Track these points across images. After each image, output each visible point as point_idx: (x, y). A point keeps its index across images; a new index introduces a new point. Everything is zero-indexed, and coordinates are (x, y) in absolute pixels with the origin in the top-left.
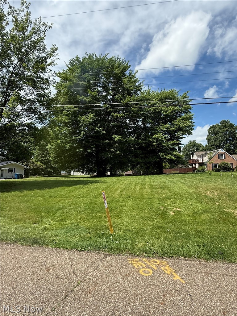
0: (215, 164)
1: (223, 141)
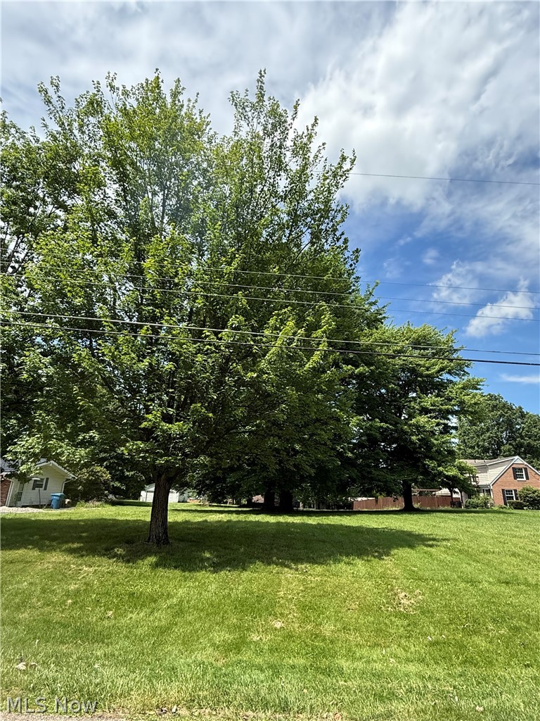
0: (509, 491)
1: (496, 437)
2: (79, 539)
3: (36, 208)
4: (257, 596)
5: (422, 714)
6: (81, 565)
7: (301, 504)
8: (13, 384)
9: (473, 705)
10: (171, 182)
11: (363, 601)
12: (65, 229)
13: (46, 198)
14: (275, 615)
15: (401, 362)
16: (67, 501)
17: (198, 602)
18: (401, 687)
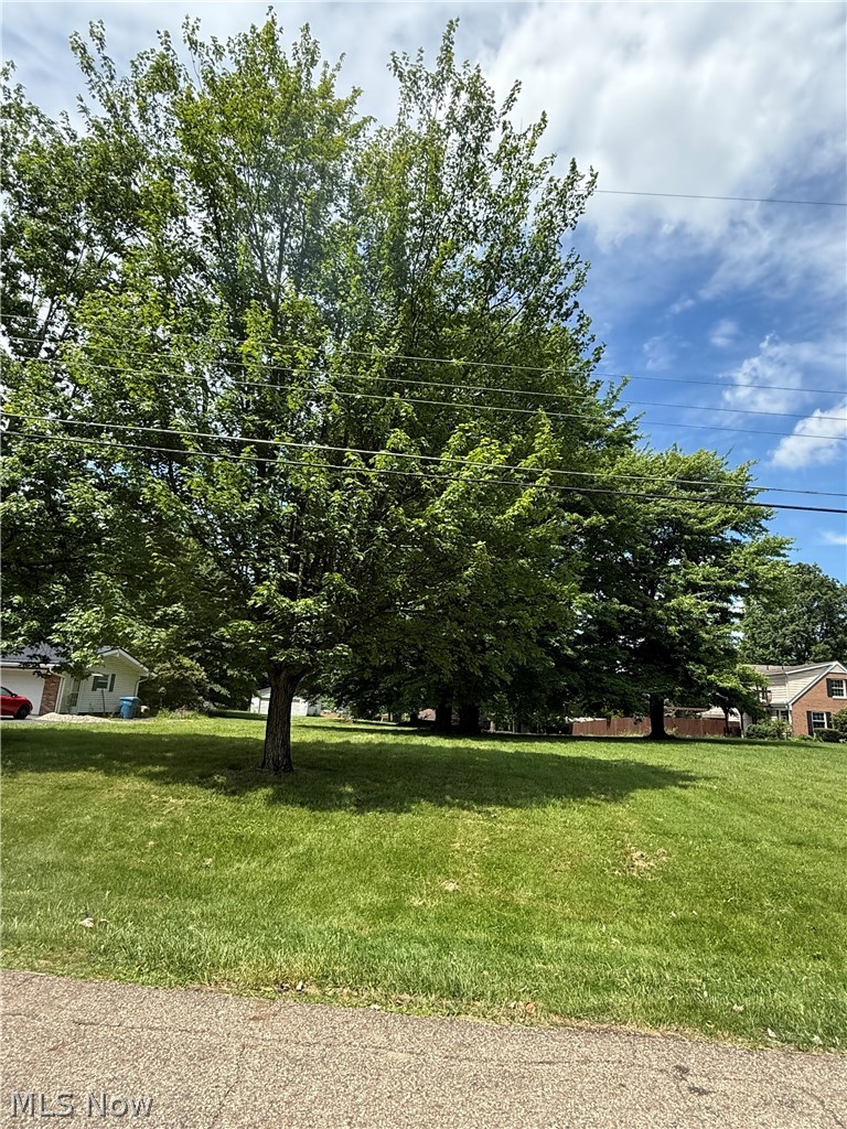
0: (818, 714)
1: (804, 631)
2: (163, 760)
3: (76, 251)
4: (421, 848)
5: (653, 1010)
6: (166, 795)
7: (492, 724)
8: (56, 532)
9: (728, 1004)
11: (577, 860)
13: (93, 235)
14: (446, 873)
15: (659, 509)
16: (143, 708)
17: (335, 852)
18: (625, 975)
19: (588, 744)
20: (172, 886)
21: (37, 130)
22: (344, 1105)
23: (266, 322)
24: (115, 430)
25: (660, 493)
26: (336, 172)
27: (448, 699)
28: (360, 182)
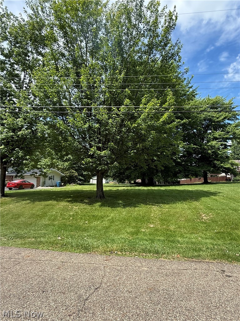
2: (70, 197)
3: (29, 57)
4: (142, 216)
5: (213, 256)
6: (73, 206)
7: (157, 182)
8: (35, 138)
9: (234, 254)
10: (88, 34)
11: (187, 218)
12: (44, 65)
13: (33, 51)
14: (150, 222)
15: (204, 116)
16: (62, 184)
17: (119, 218)
18: (204, 247)
19: (186, 186)
20: (78, 228)
21: (13, 20)
22: (133, 281)
23: (87, 71)
24: (46, 108)
25: (204, 111)
26: (101, 20)
27: (144, 176)
28: (108, 23)
